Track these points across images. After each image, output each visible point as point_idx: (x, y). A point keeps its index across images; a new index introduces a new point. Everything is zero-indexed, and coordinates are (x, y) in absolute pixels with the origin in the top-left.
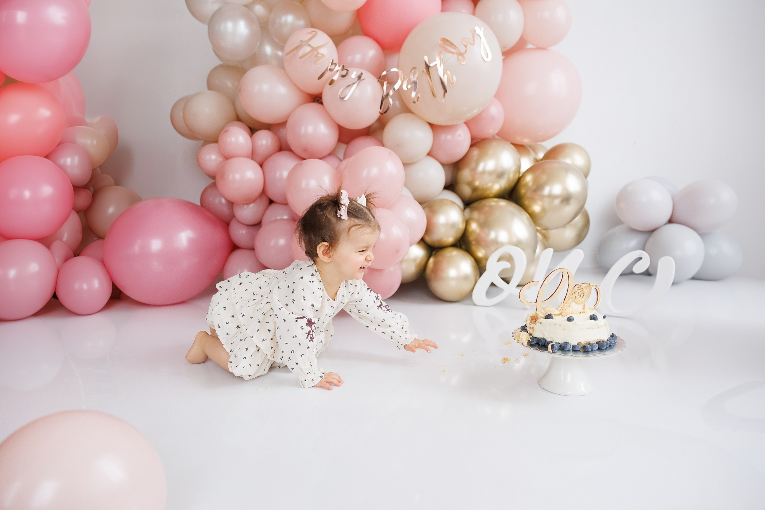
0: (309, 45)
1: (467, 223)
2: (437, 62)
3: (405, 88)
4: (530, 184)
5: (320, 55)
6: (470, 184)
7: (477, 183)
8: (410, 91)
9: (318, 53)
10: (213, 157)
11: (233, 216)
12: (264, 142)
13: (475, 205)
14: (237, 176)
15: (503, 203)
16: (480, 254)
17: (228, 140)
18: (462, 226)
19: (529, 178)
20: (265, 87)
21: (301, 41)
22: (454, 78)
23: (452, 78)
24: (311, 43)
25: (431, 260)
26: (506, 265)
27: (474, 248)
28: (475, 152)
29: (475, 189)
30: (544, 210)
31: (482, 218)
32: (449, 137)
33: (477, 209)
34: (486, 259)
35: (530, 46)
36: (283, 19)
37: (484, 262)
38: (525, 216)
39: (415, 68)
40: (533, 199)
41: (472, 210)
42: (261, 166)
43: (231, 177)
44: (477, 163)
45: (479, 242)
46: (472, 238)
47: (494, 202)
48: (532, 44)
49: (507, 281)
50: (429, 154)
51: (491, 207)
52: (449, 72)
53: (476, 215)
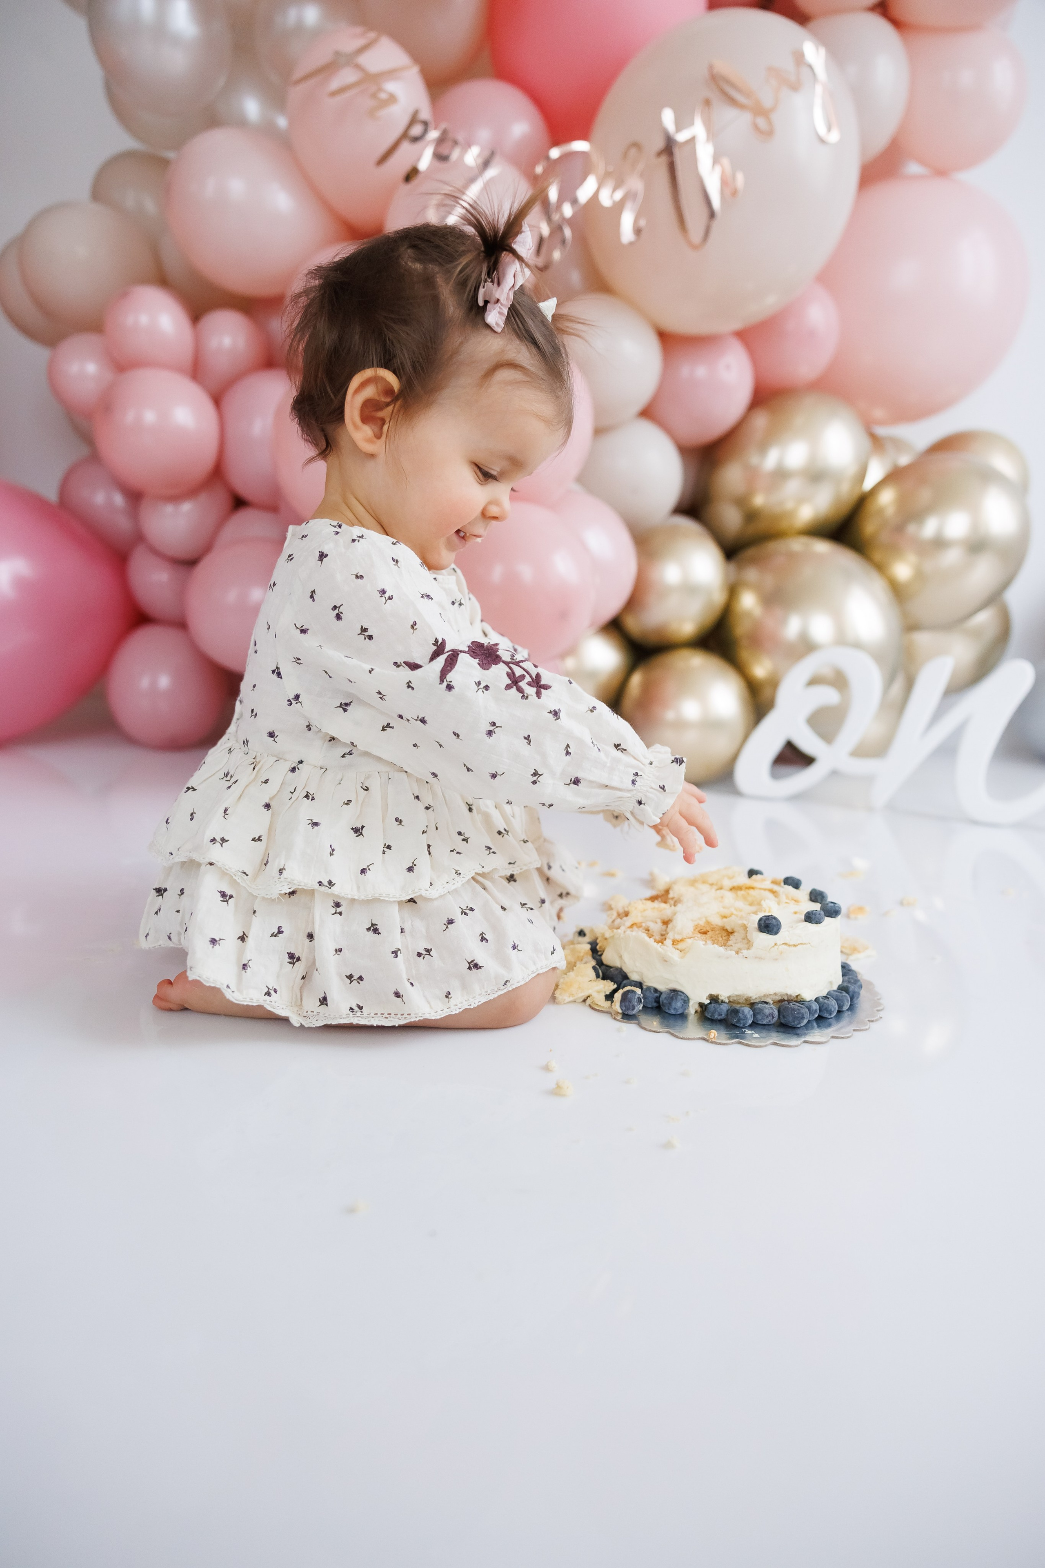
0: (358, 67)
1: (733, 591)
2: (698, 129)
3: (606, 199)
4: (890, 511)
5: (383, 96)
6: (742, 502)
7: (759, 500)
8: (619, 207)
9: (380, 90)
10: (92, 368)
11: (139, 538)
12: (227, 341)
13: (750, 552)
14: (150, 417)
15: (822, 547)
16: (760, 670)
17: (130, 320)
18: (719, 598)
19: (887, 498)
20: (237, 187)
21: (337, 54)
22: (740, 179)
23: (734, 177)
24: (363, 60)
25: (636, 679)
26: (828, 696)
27: (744, 654)
28: (760, 421)
29: (751, 516)
30: (919, 575)
31: (769, 581)
32: (701, 372)
33: (754, 561)
34: (774, 683)
35: (913, 168)
36: (292, 15)
37: (766, 693)
38: (878, 584)
39: (636, 145)
40: (895, 550)
41: (740, 567)
42: (217, 400)
43: (130, 417)
44: (763, 447)
45: (757, 641)
46: (741, 629)
47: (798, 545)
48: (922, 162)
49: (827, 736)
50: (647, 413)
51: (792, 556)
52: (725, 161)
53: (751, 574)
